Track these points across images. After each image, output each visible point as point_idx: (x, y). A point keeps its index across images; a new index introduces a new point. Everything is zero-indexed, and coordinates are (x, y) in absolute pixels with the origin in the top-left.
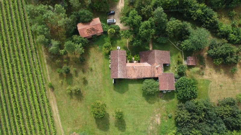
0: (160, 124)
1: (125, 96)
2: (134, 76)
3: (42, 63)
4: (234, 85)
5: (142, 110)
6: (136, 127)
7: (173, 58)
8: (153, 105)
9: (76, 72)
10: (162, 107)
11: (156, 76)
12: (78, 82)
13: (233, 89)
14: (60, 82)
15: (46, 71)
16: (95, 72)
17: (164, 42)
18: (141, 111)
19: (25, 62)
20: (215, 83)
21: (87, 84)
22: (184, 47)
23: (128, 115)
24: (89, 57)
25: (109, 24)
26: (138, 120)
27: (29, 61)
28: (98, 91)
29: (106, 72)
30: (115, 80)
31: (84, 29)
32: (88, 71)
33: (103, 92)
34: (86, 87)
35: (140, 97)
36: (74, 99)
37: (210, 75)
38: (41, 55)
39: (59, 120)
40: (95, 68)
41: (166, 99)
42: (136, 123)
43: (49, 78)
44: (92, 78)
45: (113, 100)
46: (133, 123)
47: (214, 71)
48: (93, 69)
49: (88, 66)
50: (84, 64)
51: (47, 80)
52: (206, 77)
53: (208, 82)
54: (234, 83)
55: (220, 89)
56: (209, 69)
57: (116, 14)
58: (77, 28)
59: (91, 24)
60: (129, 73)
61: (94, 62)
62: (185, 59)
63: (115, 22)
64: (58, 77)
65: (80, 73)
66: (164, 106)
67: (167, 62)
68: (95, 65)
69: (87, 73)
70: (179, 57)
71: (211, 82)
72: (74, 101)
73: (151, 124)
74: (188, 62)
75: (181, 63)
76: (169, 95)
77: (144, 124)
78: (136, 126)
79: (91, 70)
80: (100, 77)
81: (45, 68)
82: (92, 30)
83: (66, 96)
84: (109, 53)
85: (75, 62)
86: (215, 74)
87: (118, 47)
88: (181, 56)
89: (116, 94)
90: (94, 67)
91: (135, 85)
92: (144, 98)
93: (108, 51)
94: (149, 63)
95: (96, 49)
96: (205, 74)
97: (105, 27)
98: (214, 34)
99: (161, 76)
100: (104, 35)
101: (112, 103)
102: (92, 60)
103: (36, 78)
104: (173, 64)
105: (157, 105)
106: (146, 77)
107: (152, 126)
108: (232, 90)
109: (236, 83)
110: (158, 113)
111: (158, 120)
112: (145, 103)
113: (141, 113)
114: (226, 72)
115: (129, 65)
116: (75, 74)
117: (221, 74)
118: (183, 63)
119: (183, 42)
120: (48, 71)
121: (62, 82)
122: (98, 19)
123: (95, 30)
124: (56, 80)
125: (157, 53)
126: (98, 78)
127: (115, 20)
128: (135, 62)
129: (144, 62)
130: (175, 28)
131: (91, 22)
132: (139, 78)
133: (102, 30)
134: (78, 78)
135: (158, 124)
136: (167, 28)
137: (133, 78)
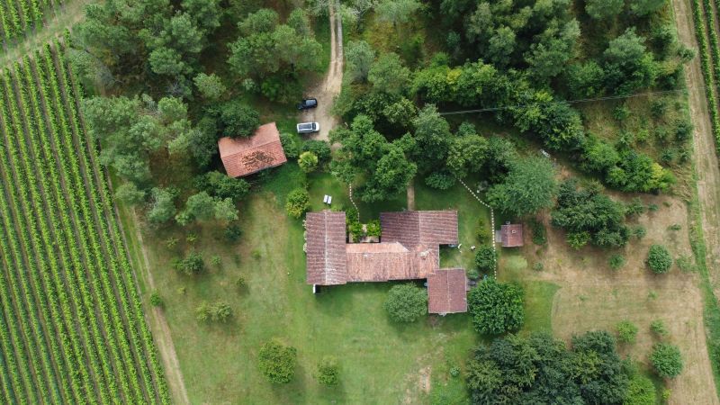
0: (431, 391)
1: (345, 324)
2: (367, 276)
3: (131, 242)
4: (616, 297)
5: (385, 357)
6: (372, 399)
7: (466, 227)
8: (413, 346)
9: (219, 266)
10: (435, 350)
11: (421, 275)
12: (226, 290)
13: (612, 306)
14: (180, 291)
15: (143, 263)
16: (267, 264)
17: (444, 186)
18: (383, 360)
19: (88, 241)
20: (570, 291)
21: (249, 293)
22: (494, 203)
23: (351, 370)
24: (252, 225)
25: (304, 135)
26: (376, 382)
27: (98, 239)
28: (275, 310)
29: (296, 263)
30: (317, 287)
31: (236, 156)
32: (251, 262)
33: (288, 315)
34: (246, 301)
35: (380, 327)
36: (216, 333)
37: (557, 271)
38: (127, 221)
39: (182, 384)
40: (268, 253)
41: (446, 330)
42: (372, 389)
43: (151, 280)
44: (260, 280)
45: (315, 334)
46: (364, 390)
47: (568, 261)
48: (262, 255)
49: (251, 246)
50: (240, 243)
51: (145, 283)
52: (547, 276)
53: (553, 287)
54: (615, 293)
55: (579, 305)
56: (557, 255)
57: (321, 107)
58: (219, 154)
59: (254, 142)
60: (353, 268)
61: (264, 236)
62: (498, 228)
63: (317, 129)
64: (174, 276)
65: (230, 267)
66: (442, 349)
67: (449, 241)
68: (267, 245)
69: (247, 266)
70: (481, 224)
71: (560, 288)
72: (215, 337)
73: (408, 391)
74: (504, 237)
75: (488, 239)
76: (453, 321)
77: (391, 390)
78: (372, 396)
79: (258, 257)
80: (282, 276)
81: (141, 255)
82: (257, 158)
83: (196, 325)
84: (303, 216)
85: (217, 239)
86: (571, 267)
87: (326, 196)
88: (487, 225)
89: (322, 319)
90: (265, 250)
91: (369, 295)
92: (391, 328)
93: (299, 212)
94: (405, 244)
95: (269, 202)
96: (545, 267)
97: (293, 145)
98: (574, 165)
99: (433, 276)
100: (290, 167)
101: (310, 340)
102: (260, 233)
103: (118, 282)
104: (466, 241)
105: (424, 345)
106: (397, 278)
107: (411, 396)
108: (611, 309)
109: (622, 291)
110: (426, 364)
111: (426, 383)
112: (395, 340)
113: (383, 364)
114: (599, 263)
115: (353, 249)
116: (216, 269)
117: (585, 267)
118: (491, 238)
119: (491, 189)
120: (147, 263)
121: (185, 290)
122: (272, 126)
123: (265, 158)
124: (170, 285)
125: (424, 218)
126: (274, 278)
127: (317, 124)
128: (369, 239)
129: (391, 240)
130: (469, 159)
131: (255, 135)
132: (378, 280)
133: (284, 157)
134: (225, 279)
135: (424, 392)
136: (450, 157)
137: (363, 280)
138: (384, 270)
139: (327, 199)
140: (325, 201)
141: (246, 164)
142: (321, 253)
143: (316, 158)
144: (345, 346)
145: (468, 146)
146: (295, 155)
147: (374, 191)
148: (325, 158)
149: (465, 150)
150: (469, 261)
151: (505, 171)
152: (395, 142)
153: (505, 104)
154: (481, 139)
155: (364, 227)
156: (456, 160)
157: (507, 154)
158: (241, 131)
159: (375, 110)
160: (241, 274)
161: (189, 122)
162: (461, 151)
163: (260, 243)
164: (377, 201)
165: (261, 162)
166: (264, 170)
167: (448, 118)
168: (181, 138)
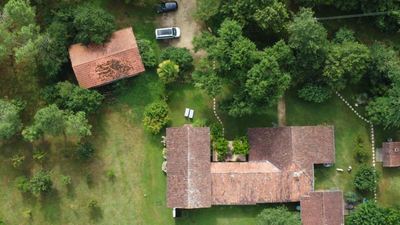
2: (233, 199)
7: (343, 144)
9: (70, 187)
11: (294, 198)
12: (76, 214)
14: (26, 214)
16: (122, 185)
17: (320, 98)
21: (101, 217)
22: (375, 118)
24: (105, 141)
25: (163, 42)
29: (154, 183)
30: (179, 211)
31: (89, 64)
32: (104, 182)
40: (123, 172)
44: (114, 202)
48: (116, 175)
49: (103, 165)
50: (92, 162)
57: (181, 11)
58: (70, 63)
59: (108, 50)
60: (218, 189)
62: (378, 146)
63: (178, 35)
64: (19, 198)
65: (81, 188)
67: (325, 160)
68: (122, 164)
69: (101, 185)
70: (360, 141)
74: (386, 156)
75: (367, 158)
79: (112, 178)
80: (138, 198)
82: (112, 67)
84: (163, 131)
85: (67, 156)
87: (187, 110)
88: (366, 142)
90: (119, 170)
91: (235, 220)
93: (157, 127)
94: (276, 163)
95: (124, 116)
97: (151, 53)
99: (306, 199)
100: (147, 76)
102: (114, 150)
104: (343, 160)
106: (266, 201)
115: (218, 168)
116: (66, 190)
118: (371, 157)
119: (372, 103)
121: (30, 214)
122: (129, 31)
123: (121, 67)
124: (14, 207)
125: (297, 134)
126: (130, 201)
127: (178, 29)
128: (235, 157)
129: (260, 158)
130: (349, 69)
131: (109, 41)
132: (246, 203)
133: (141, 66)
134: (76, 201)
136: (327, 67)
137: (229, 204)
138: (252, 192)
139: (189, 113)
140: (186, 114)
141: (100, 74)
142: (183, 173)
143: (177, 67)
145: (347, 55)
146: (153, 64)
147: (242, 104)
148: (187, 67)
149: (344, 60)
150: (346, 182)
151: (388, 82)
152: (266, 49)
153: (388, 8)
154: (362, 47)
155: (230, 144)
156: (334, 70)
157: (391, 63)
158: (95, 37)
159: (244, 15)
160: (93, 195)
161: (38, 28)
162: (339, 60)
163: (113, 161)
164: (246, 115)
165: (116, 71)
166: (120, 81)
167: (325, 24)
168: (30, 45)
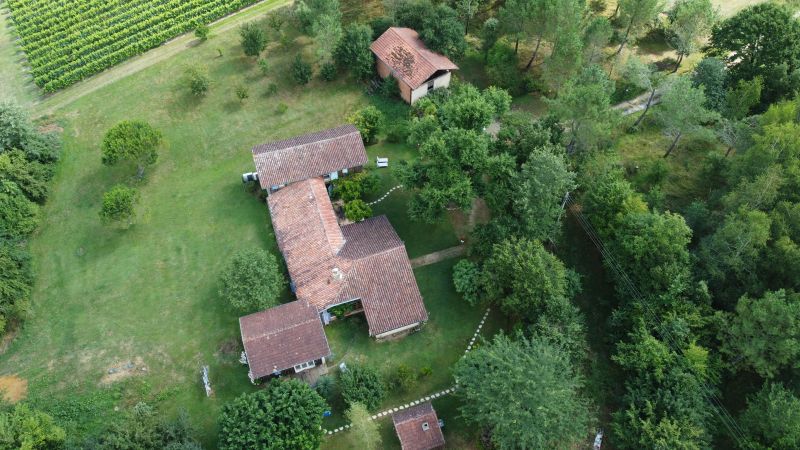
0: (102, 387)
6: (87, 303)
8: (181, 332)
10: (179, 368)
16: (273, 124)
18: (152, 297)
21: (229, 114)
23: (131, 259)
26: (116, 300)
28: (211, 147)
31: (400, 39)
32: (271, 107)
33: (208, 163)
34: (218, 114)
35: (206, 276)
36: (170, 97)
40: (288, 122)
43: (227, 28)
44: (250, 121)
45: (184, 198)
48: (283, 116)
61: (310, 114)
66: (182, 379)
68: (299, 119)
72: (166, 97)
77: (103, 326)
78: (93, 301)
79: (279, 113)
82: (405, 59)
87: (386, 160)
89: (207, 201)
90: (290, 118)
101: (174, 196)
102: (313, 108)
105: (184, 348)
107: (93, 360)
111: (117, 374)
112: (188, 302)
113: (146, 300)
116: (252, 76)
123: (408, 67)
125: (395, 256)
135: (101, 376)
137: (274, 220)
139: (383, 162)
140: (379, 160)
141: (393, 53)
142: (298, 143)
144: (170, 239)
163: (299, 111)
165: (402, 65)
